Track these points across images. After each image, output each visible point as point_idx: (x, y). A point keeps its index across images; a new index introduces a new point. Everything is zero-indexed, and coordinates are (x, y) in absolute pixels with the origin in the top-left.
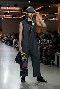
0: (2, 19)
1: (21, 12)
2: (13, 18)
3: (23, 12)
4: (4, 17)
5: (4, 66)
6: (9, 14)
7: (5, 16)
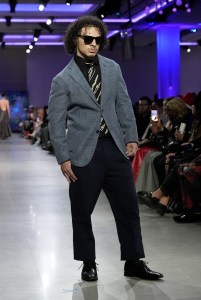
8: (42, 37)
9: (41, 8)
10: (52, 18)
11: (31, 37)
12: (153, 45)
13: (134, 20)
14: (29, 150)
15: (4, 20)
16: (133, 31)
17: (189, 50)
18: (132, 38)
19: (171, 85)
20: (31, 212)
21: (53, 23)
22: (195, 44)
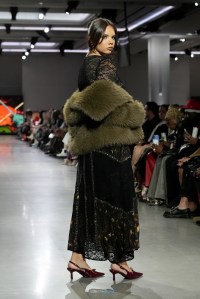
9: (41, 16)
10: (50, 26)
14: (27, 151)
17: (176, 59)
19: (160, 91)
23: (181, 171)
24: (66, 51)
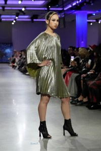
0: (13, 23)
1: (46, 9)
2: (32, 21)
3: (51, 9)
4: (15, 20)
5: (17, 113)
6: (24, 13)
7: (17, 18)
8: (20, 16)
9: (20, 2)
10: (25, 7)
11: (14, 16)
12: (74, 21)
13: (65, 9)
14: (13, 72)
15: (1, 8)
16: (64, 14)
17: (91, 24)
18: (64, 17)
19: (82, 41)
20: (14, 103)
21: (25, 10)
22: (94, 21)
23: (82, 81)
24: (34, 20)
